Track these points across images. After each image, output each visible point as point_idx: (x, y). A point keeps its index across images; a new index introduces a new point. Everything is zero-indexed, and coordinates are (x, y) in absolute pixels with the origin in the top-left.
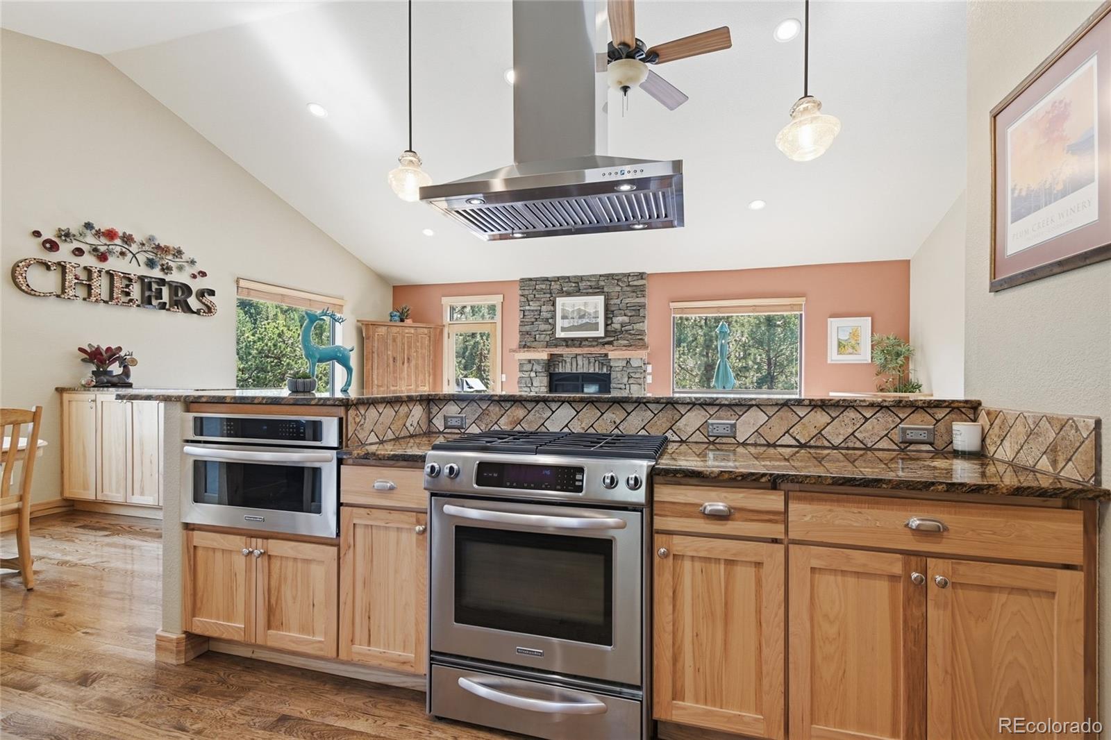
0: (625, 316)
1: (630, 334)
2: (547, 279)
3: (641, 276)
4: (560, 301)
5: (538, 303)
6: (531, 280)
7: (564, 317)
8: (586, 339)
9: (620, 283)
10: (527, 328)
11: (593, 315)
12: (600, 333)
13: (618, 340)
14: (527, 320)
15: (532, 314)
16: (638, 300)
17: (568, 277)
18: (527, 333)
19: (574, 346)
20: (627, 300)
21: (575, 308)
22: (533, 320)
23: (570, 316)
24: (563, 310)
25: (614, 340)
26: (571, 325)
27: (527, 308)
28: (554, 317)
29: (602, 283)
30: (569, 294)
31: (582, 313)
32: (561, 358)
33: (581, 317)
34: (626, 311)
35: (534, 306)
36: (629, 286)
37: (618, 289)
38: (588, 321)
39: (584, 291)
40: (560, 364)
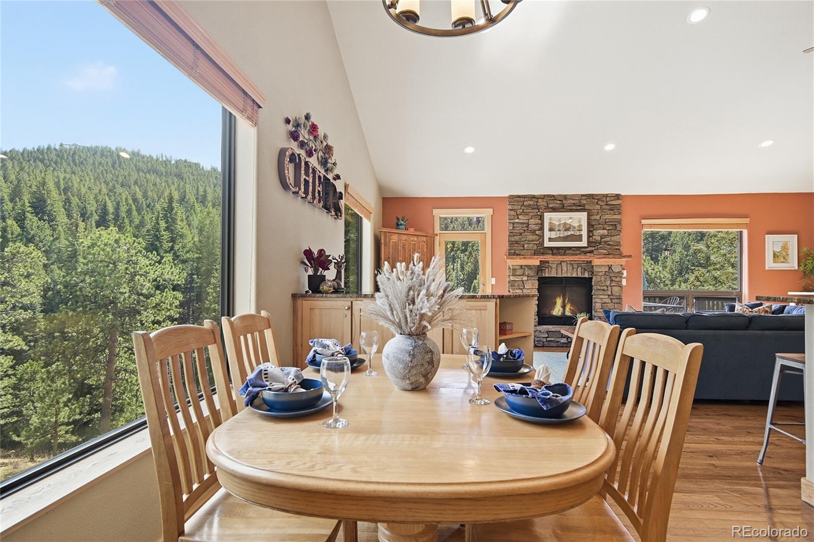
0: (604, 229)
1: (608, 245)
2: (533, 197)
3: (618, 197)
4: (548, 216)
5: (527, 217)
6: (519, 197)
7: (551, 230)
8: (570, 248)
9: (600, 203)
10: (517, 238)
11: (577, 228)
12: (584, 243)
13: (597, 249)
14: (517, 231)
15: (521, 226)
16: (615, 217)
17: (554, 196)
18: (517, 242)
19: (559, 254)
20: (606, 217)
21: (561, 222)
22: (522, 231)
23: (557, 229)
24: (550, 223)
25: (595, 250)
26: (558, 236)
27: (517, 221)
28: (542, 229)
29: (584, 202)
30: (554, 210)
31: (568, 226)
32: (547, 264)
33: (567, 230)
34: (605, 226)
35: (522, 219)
36: (607, 205)
37: (598, 207)
38: (572, 233)
39: (568, 208)
40: (547, 270)
